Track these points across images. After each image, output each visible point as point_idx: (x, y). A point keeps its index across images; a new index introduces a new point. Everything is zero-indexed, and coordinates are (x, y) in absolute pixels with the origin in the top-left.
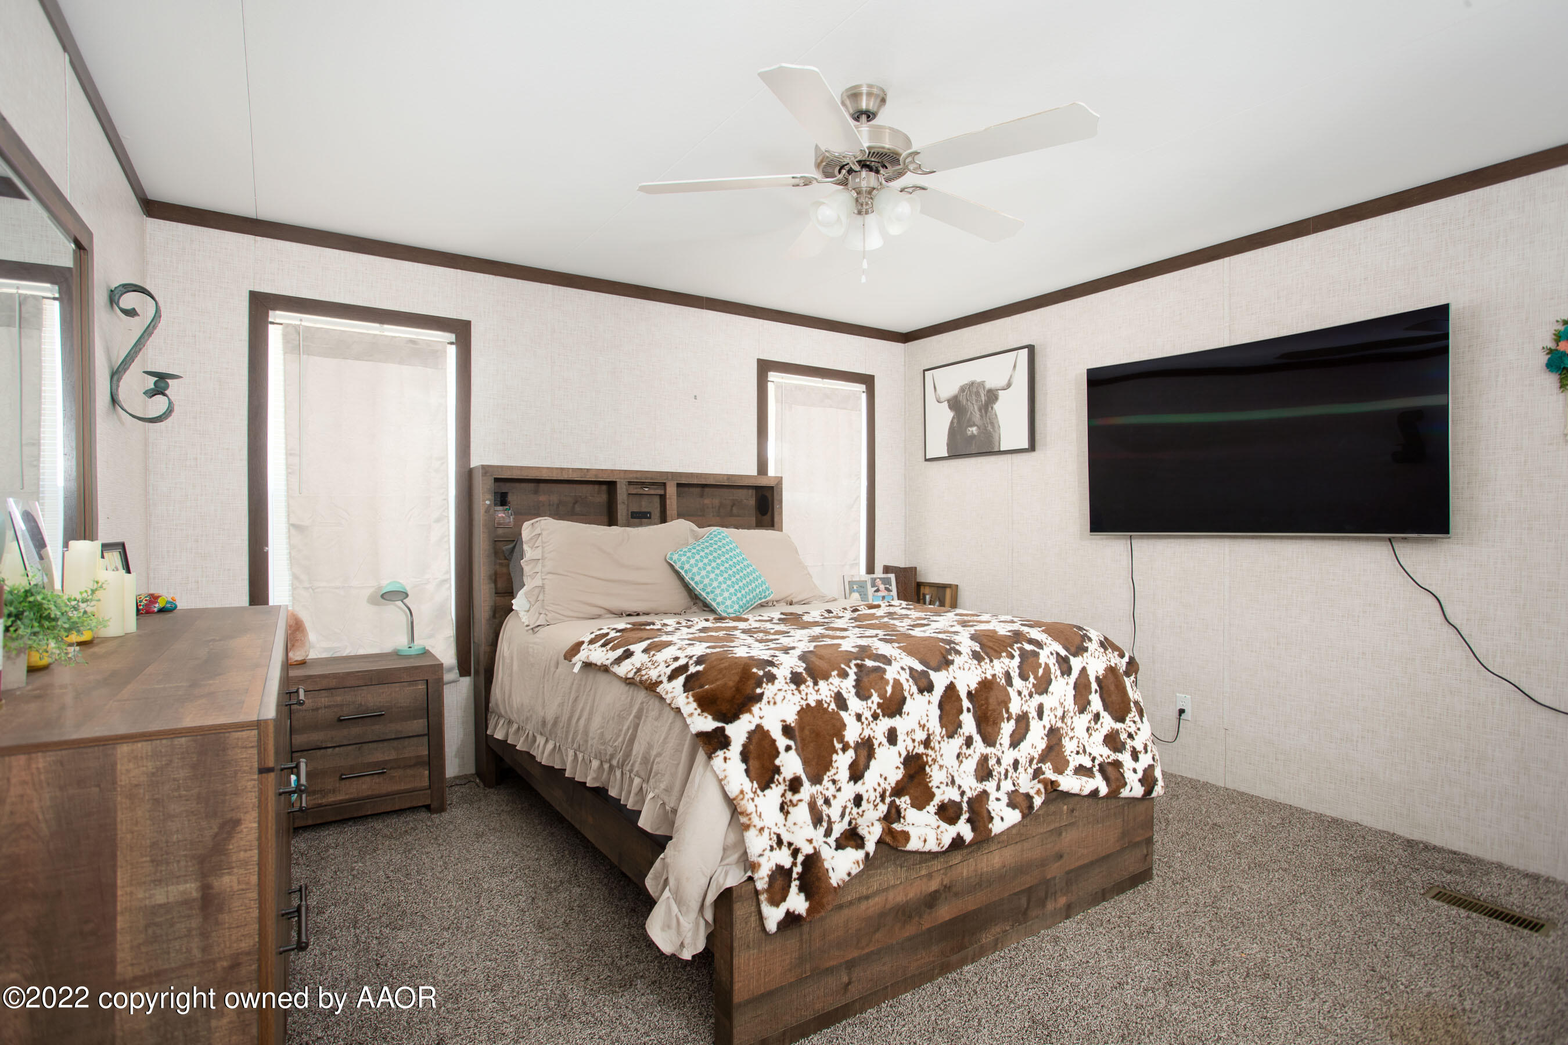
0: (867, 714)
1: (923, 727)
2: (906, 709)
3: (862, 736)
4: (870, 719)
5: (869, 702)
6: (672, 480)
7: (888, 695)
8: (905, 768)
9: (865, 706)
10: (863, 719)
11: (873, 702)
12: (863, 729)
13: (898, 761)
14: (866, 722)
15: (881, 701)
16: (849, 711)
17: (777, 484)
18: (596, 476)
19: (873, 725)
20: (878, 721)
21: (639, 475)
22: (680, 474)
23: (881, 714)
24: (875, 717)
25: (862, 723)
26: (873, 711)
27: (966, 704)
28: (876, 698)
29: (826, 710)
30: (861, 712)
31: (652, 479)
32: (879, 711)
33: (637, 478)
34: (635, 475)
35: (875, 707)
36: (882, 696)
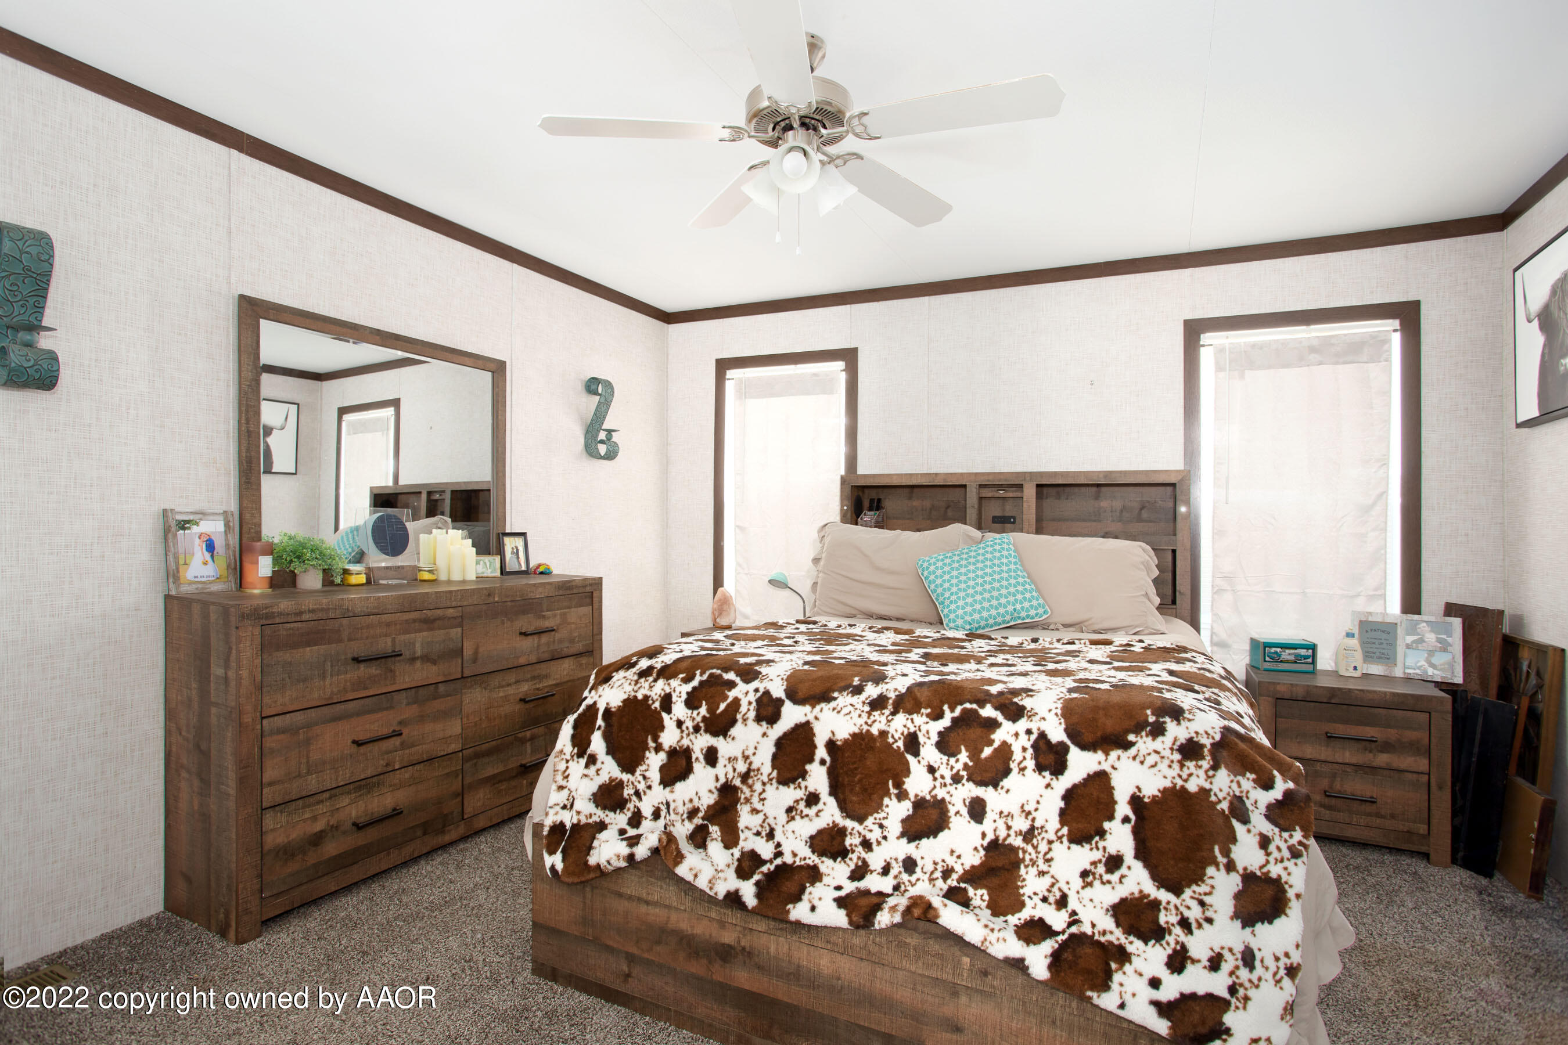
0: (689, 724)
1: (746, 758)
2: (733, 732)
3: (680, 744)
4: (691, 730)
5: (695, 712)
6: (1031, 480)
7: (719, 711)
8: (720, 796)
9: (689, 715)
10: (684, 727)
11: (698, 714)
12: (682, 737)
13: (712, 785)
14: (686, 732)
15: (708, 715)
16: (672, 715)
17: (1182, 480)
18: (945, 480)
19: (692, 737)
20: (698, 735)
21: (991, 478)
22: (1041, 474)
23: (703, 728)
24: (697, 729)
25: (682, 731)
26: (696, 722)
27: (821, 752)
28: (703, 710)
29: (649, 706)
30: (683, 720)
31: (1006, 480)
32: (702, 725)
33: (988, 481)
34: (986, 478)
35: (699, 719)
36: (711, 710)
